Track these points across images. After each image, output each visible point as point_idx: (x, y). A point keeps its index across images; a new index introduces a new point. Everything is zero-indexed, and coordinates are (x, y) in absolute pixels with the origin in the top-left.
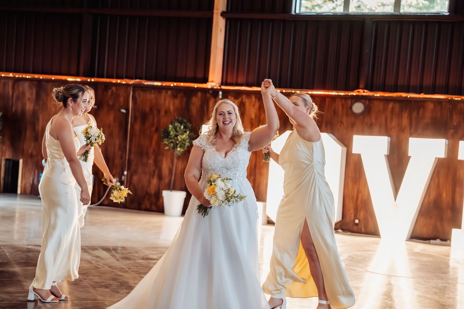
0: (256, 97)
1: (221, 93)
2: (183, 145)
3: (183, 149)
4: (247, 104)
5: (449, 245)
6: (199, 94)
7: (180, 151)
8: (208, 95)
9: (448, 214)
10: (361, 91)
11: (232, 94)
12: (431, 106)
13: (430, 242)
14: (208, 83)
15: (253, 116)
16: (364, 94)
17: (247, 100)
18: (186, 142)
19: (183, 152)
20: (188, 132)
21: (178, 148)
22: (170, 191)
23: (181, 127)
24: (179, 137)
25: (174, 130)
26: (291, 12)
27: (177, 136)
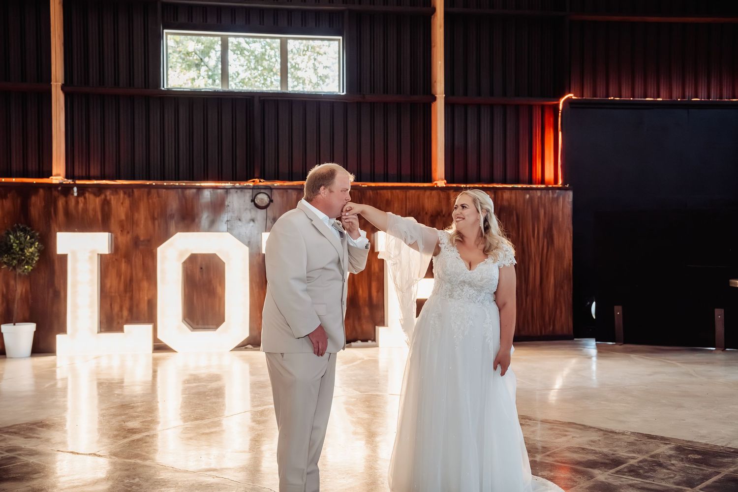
0: (125, 193)
1: (75, 189)
2: (30, 261)
3: (31, 266)
4: (113, 202)
6: (41, 191)
7: (28, 269)
8: (55, 193)
9: (366, 311)
10: (257, 180)
11: (90, 190)
13: (351, 345)
14: (51, 178)
15: (123, 217)
16: (261, 184)
17: (112, 197)
18: (34, 256)
19: (32, 270)
20: (37, 243)
21: (25, 266)
22: (12, 324)
23: (27, 238)
24: (26, 251)
25: (18, 242)
26: (160, 87)
27: (22, 250)
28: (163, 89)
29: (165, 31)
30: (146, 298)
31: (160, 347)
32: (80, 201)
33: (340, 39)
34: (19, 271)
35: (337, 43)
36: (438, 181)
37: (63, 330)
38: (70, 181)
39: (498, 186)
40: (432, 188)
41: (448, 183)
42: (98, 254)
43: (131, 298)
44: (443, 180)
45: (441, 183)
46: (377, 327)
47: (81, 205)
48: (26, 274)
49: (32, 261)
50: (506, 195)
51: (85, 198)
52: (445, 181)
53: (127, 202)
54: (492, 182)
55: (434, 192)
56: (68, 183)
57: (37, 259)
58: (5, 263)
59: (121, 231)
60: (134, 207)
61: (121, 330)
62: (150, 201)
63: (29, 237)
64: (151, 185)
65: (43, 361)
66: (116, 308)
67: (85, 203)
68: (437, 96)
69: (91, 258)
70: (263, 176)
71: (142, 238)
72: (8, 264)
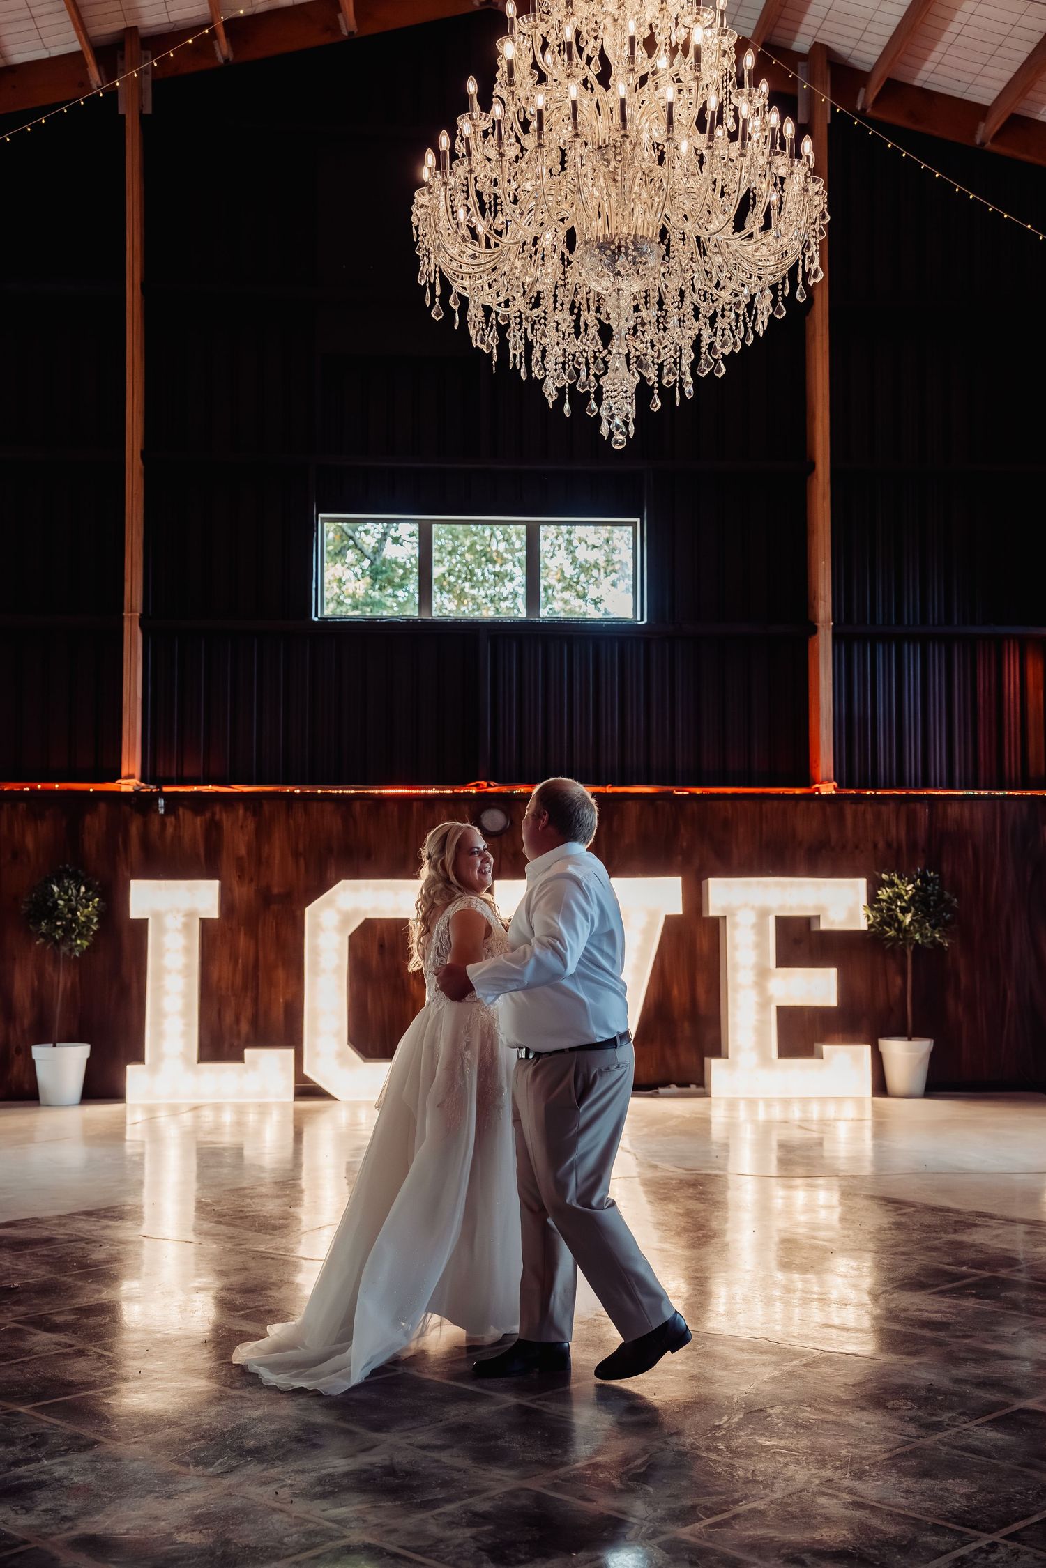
0: (246, 809)
1: (161, 802)
2: (85, 931)
3: (86, 940)
4: (226, 825)
5: (708, 1095)
6: (102, 807)
7: (80, 945)
8: (126, 810)
9: (686, 1029)
10: (484, 782)
11: (186, 803)
12: (633, 809)
13: (658, 1093)
14: (119, 781)
15: (243, 852)
16: (491, 790)
17: (224, 816)
18: (91, 922)
19: (87, 947)
20: (97, 899)
21: (75, 940)
22: (52, 1045)
23: (80, 888)
24: (79, 913)
25: (67, 897)
26: (311, 616)
27: (73, 911)
28: (316, 619)
29: (321, 515)
30: (281, 1000)
31: (307, 1090)
32: (168, 824)
33: (636, 523)
34: (64, 949)
35: (630, 529)
36: (821, 783)
37: (139, 1058)
38: (153, 789)
39: (936, 793)
40: (810, 797)
41: (840, 786)
42: (200, 919)
43: (256, 1000)
44: (829, 782)
45: (828, 789)
46: (706, 1059)
47: (170, 830)
48: (77, 955)
49: (87, 930)
50: (953, 810)
51: (177, 818)
52: (835, 784)
53: (251, 825)
54: (926, 785)
55: (813, 805)
56: (149, 790)
57: (94, 928)
58: (42, 935)
59: (239, 877)
60: (262, 834)
61: (240, 1058)
62: (291, 822)
63: (83, 889)
64: (292, 793)
65: (102, 1111)
66: (229, 1018)
67: (177, 827)
68: (819, 625)
69: (187, 927)
70: (494, 777)
71: (275, 891)
72: (48, 937)
